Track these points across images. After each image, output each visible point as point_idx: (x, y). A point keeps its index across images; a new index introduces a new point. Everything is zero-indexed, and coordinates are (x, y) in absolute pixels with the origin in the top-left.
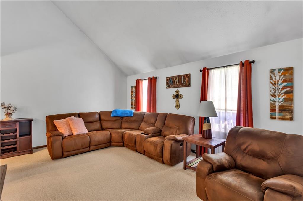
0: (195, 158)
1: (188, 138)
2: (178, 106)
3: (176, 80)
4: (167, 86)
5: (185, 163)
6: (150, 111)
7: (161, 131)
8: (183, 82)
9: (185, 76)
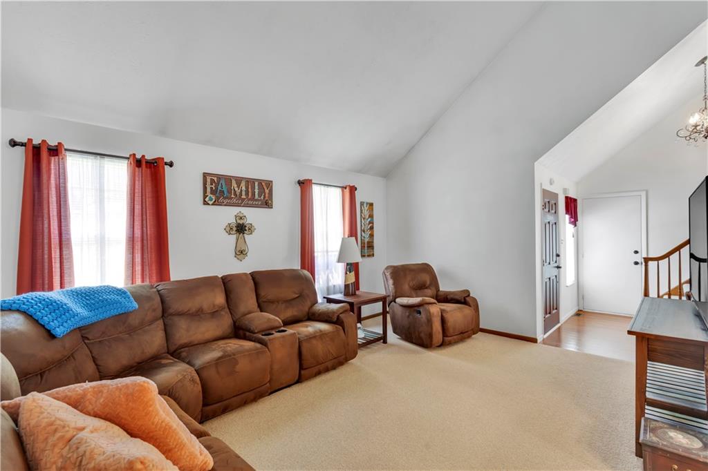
2: (242, 253)
4: (209, 199)
8: (257, 197)
9: (263, 184)
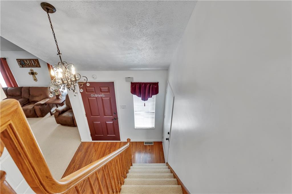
0: (56, 107)
1: (49, 101)
2: (35, 80)
3: (27, 62)
4: (21, 66)
5: (51, 113)
6: (12, 86)
7: (29, 99)
8: (34, 64)
9: (34, 60)
